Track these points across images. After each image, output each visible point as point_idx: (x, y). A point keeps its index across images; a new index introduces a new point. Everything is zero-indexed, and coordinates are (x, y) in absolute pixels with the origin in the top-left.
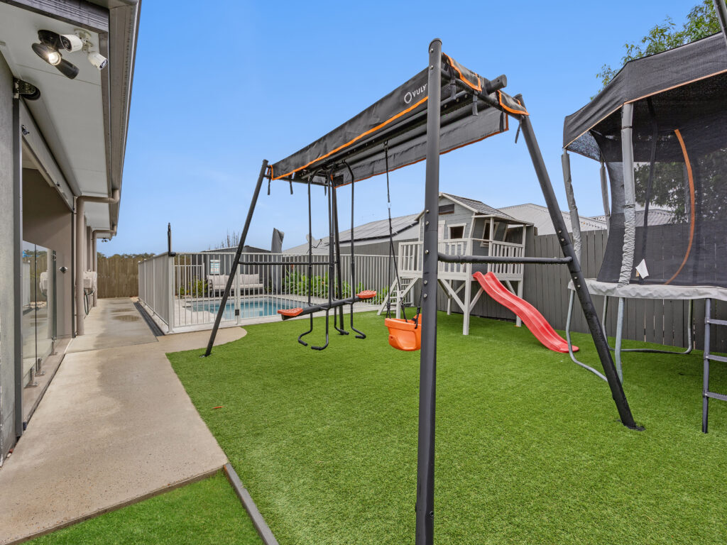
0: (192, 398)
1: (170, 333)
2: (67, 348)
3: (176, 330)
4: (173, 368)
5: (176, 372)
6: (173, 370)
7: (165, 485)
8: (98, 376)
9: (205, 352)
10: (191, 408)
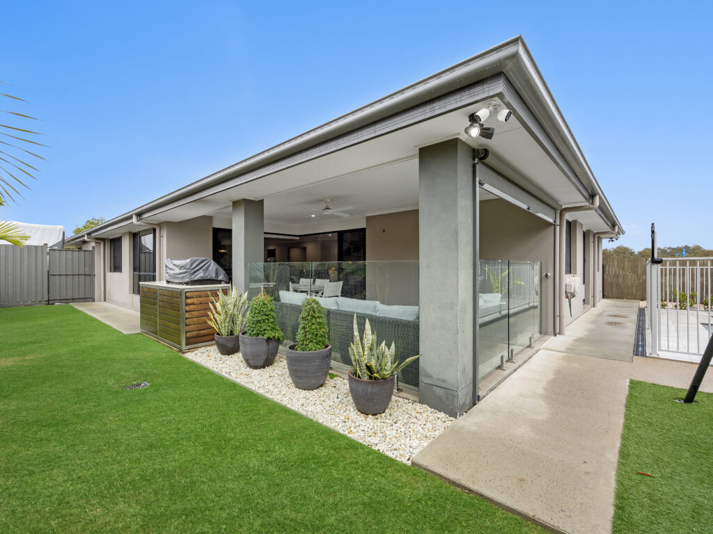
0: (624, 446)
1: (653, 355)
2: (545, 345)
3: (662, 355)
4: (627, 400)
5: (626, 407)
6: (624, 401)
7: (531, 514)
8: (549, 379)
9: (684, 395)
10: (613, 457)
